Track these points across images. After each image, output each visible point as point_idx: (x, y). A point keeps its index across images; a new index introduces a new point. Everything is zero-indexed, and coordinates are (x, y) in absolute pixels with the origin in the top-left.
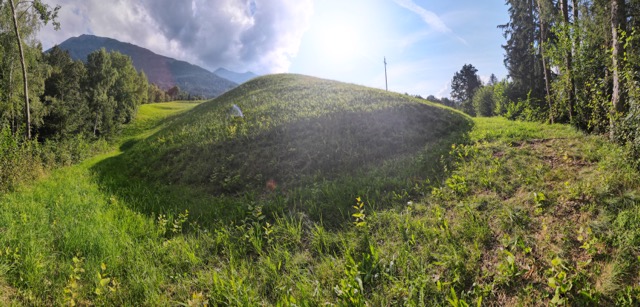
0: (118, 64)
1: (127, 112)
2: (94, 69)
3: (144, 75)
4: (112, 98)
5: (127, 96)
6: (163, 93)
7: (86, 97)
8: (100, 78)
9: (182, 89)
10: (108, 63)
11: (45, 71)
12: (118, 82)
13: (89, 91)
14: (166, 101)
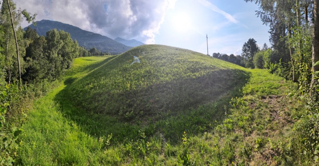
0: (63, 38)
1: (68, 62)
2: (50, 40)
3: (76, 42)
4: (60, 56)
5: (68, 54)
6: (87, 51)
7: (47, 55)
8: (53, 45)
9: (98, 49)
10: (58, 37)
11: (25, 43)
12: (63, 47)
13: (48, 52)
14: (89, 56)
